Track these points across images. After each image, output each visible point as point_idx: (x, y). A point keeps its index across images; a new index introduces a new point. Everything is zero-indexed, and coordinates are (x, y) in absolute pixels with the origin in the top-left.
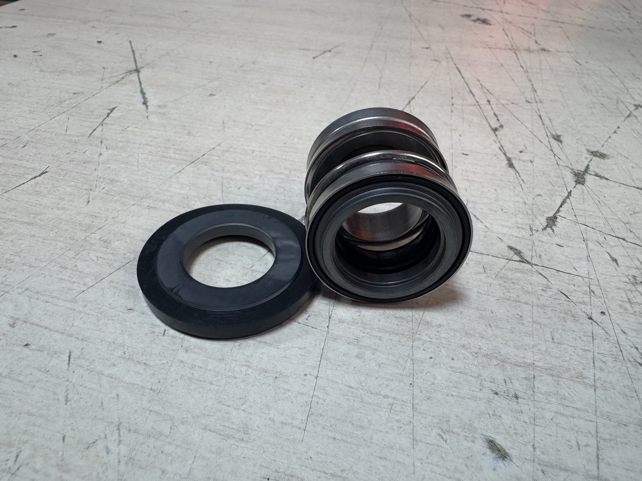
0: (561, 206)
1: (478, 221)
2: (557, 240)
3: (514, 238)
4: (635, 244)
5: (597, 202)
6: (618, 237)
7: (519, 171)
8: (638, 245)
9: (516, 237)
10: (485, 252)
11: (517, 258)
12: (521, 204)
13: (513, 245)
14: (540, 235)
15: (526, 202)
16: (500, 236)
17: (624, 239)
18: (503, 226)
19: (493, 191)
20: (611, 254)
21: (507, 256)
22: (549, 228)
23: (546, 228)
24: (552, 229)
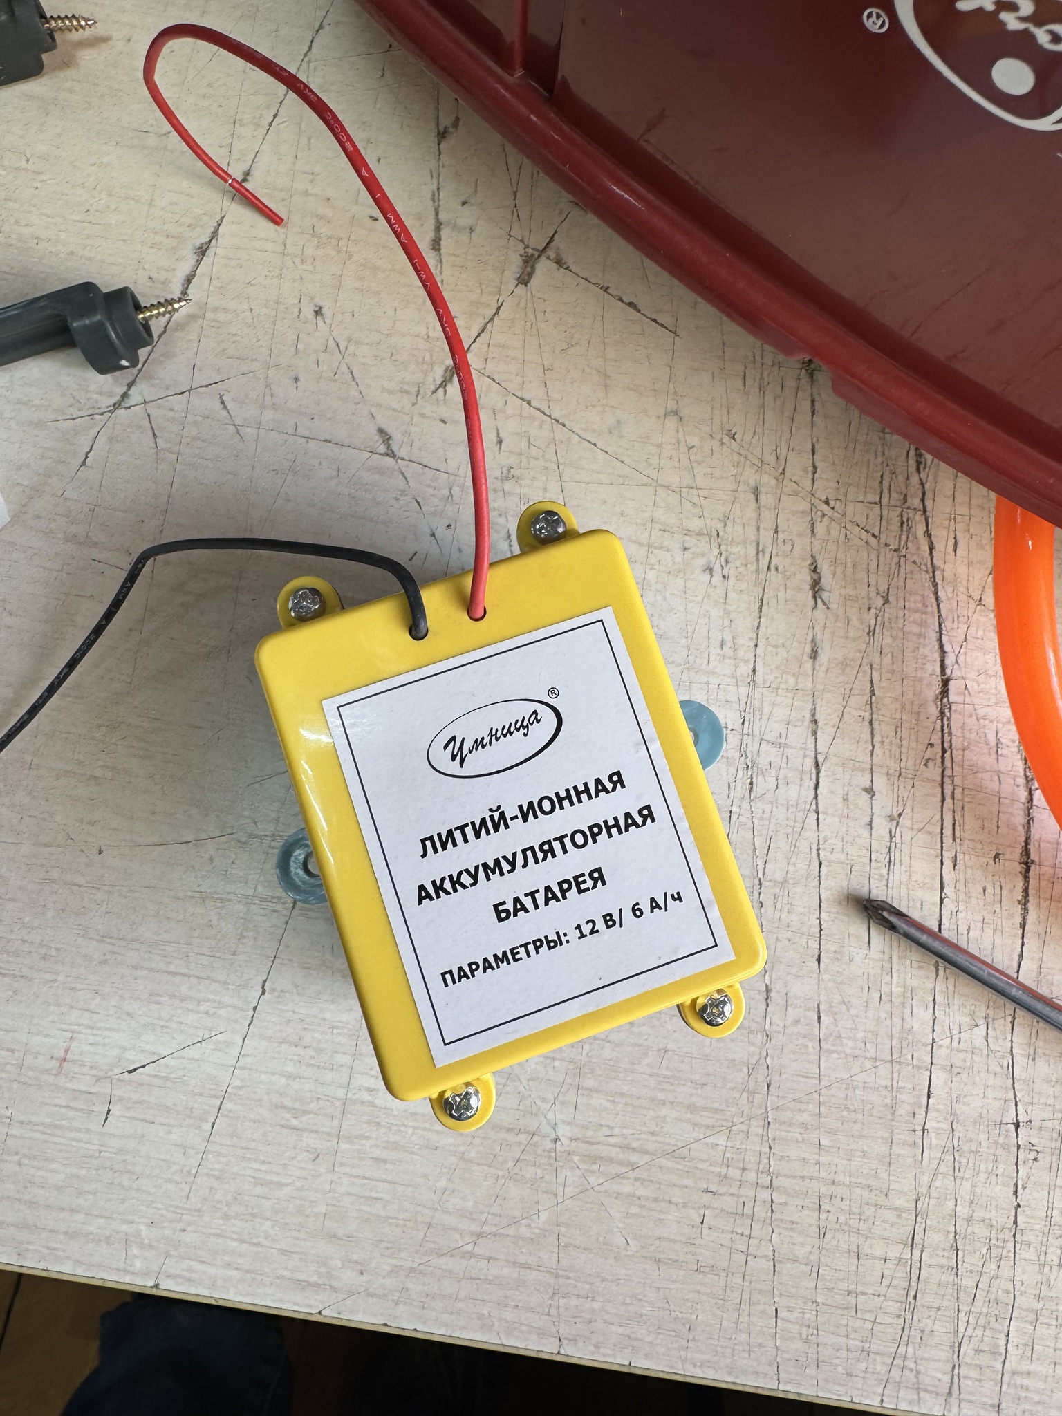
0: (474, 341)
1: (354, 383)
2: (444, 411)
3: (391, 413)
4: (539, 410)
5: (529, 324)
6: (522, 399)
7: (444, 260)
8: (541, 411)
9: (394, 410)
10: (347, 442)
11: (382, 449)
12: (422, 341)
13: (384, 426)
14: (425, 404)
15: (431, 335)
16: (373, 410)
17: (529, 403)
18: (383, 390)
19: (391, 313)
21: (371, 447)
22: (441, 390)
23: (437, 389)
24: (445, 391)
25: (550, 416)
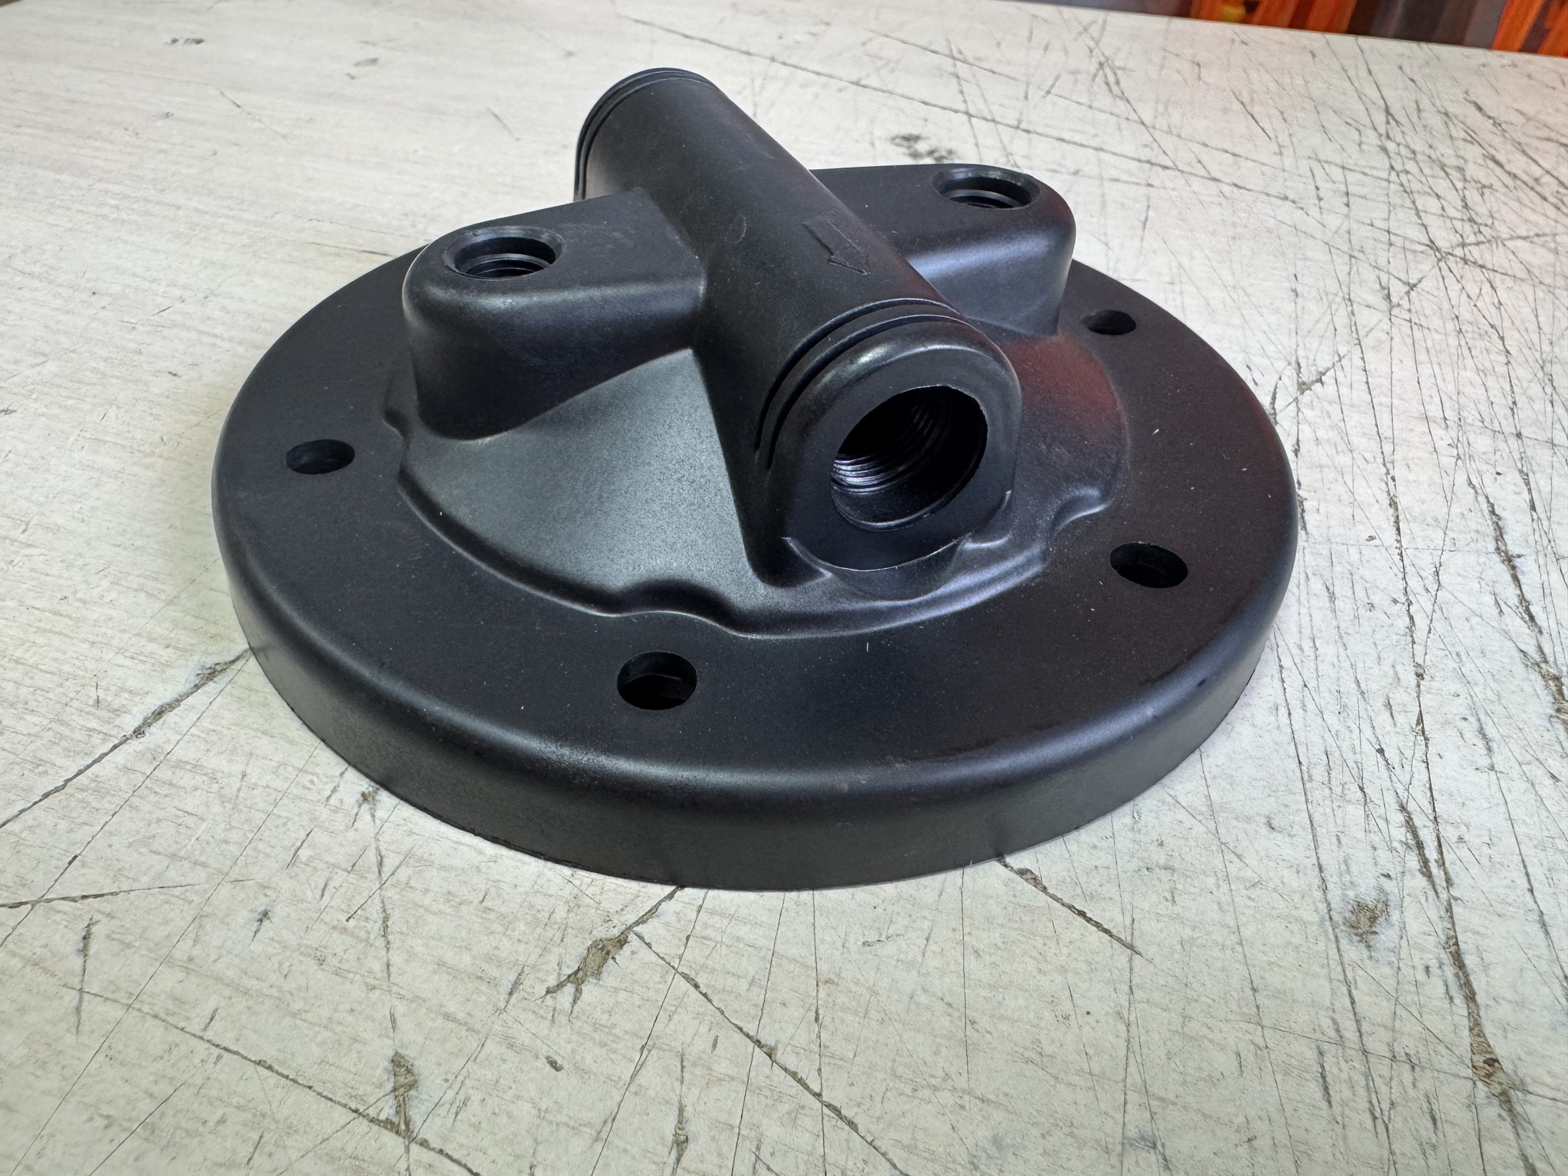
1: (381, 943)
2: (562, 1043)
3: (439, 1023)
4: (794, 1075)
6: (758, 1043)
8: (800, 1081)
9: (447, 1017)
14: (522, 1017)
16: (400, 1008)
17: (770, 1054)
18: (440, 967)
20: (689, 1111)
21: (361, 1099)
22: (570, 989)
23: (560, 986)
24: (578, 991)
25: (818, 1095)
